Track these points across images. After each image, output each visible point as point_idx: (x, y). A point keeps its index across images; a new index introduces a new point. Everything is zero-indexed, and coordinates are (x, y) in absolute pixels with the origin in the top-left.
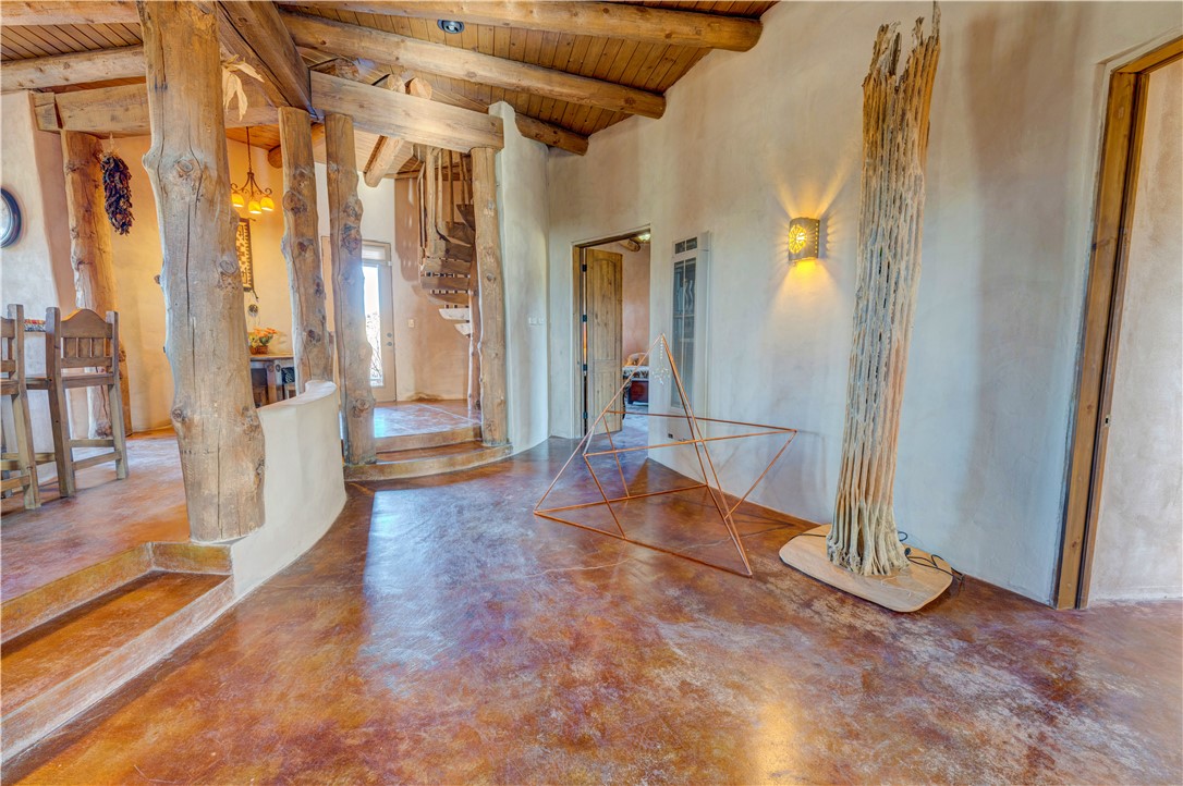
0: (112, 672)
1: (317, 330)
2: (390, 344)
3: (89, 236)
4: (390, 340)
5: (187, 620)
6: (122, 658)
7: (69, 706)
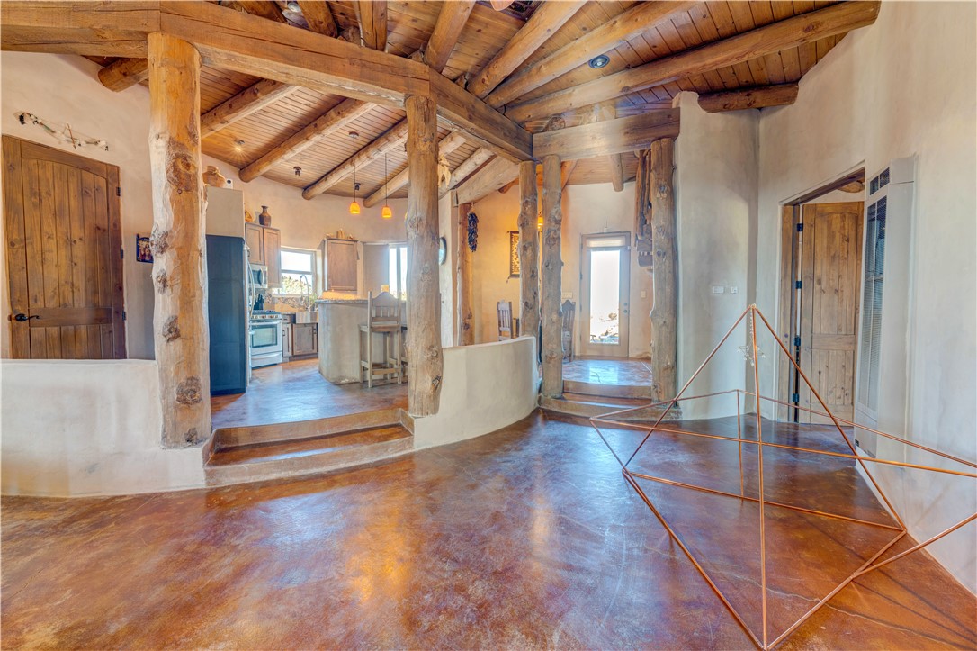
0: (349, 457)
1: (531, 302)
2: (626, 311)
3: (464, 255)
4: (626, 308)
5: (386, 449)
6: (354, 453)
7: (331, 464)
